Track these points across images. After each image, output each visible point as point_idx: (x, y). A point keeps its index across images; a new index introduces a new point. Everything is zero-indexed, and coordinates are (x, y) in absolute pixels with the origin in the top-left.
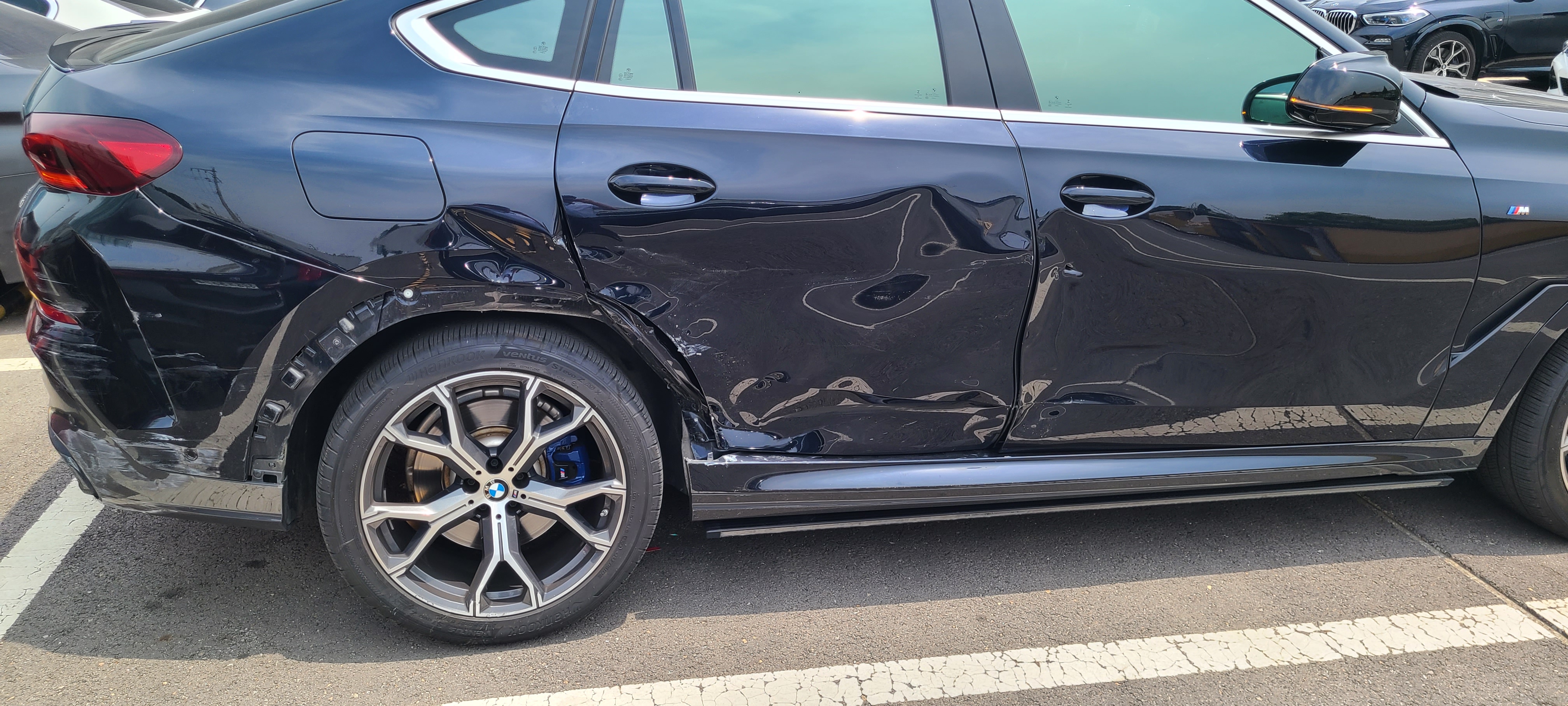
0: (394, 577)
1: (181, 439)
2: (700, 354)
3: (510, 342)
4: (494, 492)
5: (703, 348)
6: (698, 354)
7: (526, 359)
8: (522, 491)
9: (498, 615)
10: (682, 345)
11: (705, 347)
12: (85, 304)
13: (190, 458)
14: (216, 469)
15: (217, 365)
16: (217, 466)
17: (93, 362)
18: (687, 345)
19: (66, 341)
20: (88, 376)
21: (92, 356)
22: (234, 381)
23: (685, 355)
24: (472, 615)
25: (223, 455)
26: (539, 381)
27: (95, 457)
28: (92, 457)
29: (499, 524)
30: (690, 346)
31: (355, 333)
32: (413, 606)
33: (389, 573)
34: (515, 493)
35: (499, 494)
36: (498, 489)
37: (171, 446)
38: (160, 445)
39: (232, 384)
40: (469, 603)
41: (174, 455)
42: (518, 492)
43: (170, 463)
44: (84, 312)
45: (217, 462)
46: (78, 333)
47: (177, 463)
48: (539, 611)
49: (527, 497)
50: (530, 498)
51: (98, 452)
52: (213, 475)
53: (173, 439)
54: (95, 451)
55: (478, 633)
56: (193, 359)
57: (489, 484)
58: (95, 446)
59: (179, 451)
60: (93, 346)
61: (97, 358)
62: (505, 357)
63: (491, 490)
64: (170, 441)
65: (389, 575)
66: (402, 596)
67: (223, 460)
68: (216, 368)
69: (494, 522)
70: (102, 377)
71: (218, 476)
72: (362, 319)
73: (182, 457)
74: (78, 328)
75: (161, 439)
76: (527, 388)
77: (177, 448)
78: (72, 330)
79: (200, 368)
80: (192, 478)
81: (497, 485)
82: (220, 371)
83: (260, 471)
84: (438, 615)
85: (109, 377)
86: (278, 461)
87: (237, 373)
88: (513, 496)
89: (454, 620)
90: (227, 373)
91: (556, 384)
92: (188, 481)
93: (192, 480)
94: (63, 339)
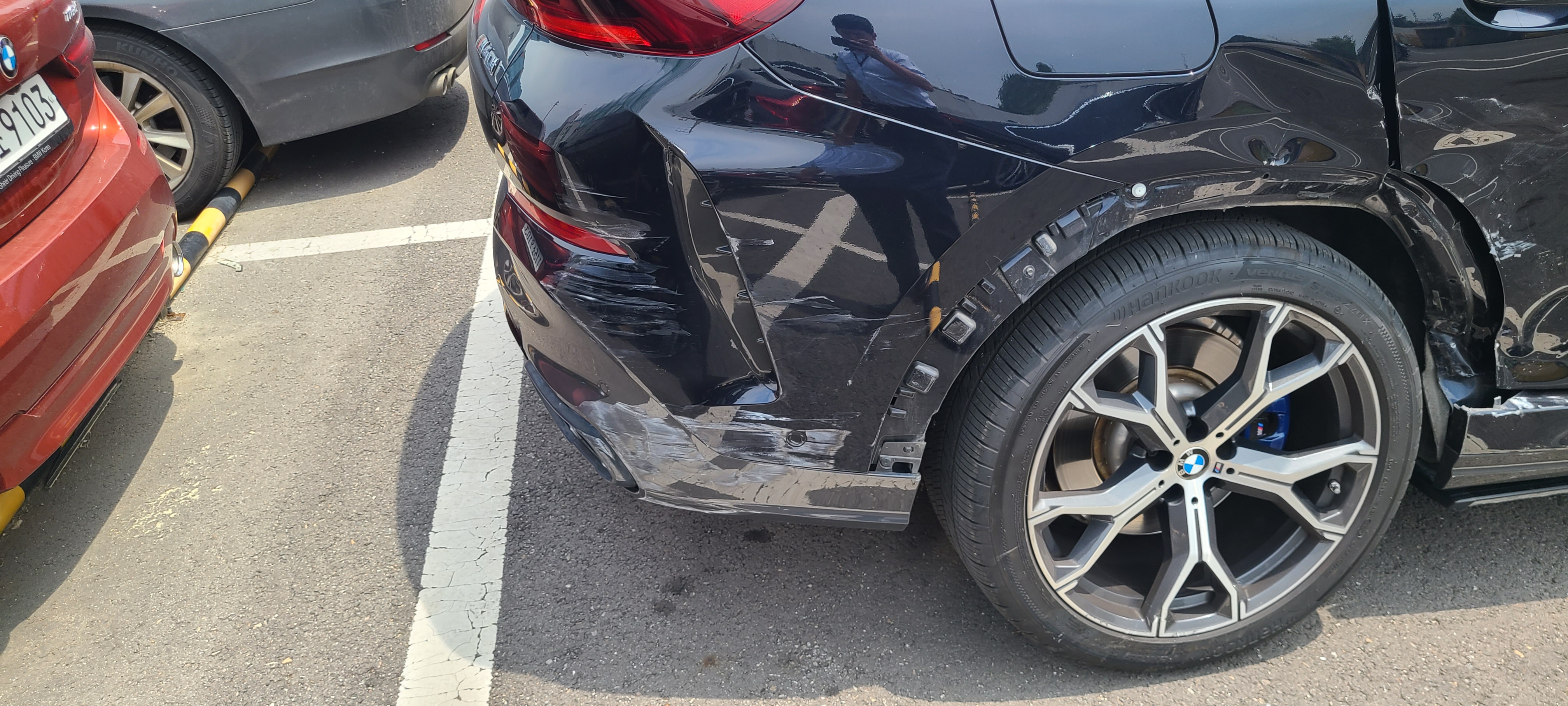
0: (1061, 593)
1: (784, 419)
2: (1519, 256)
3: (1256, 254)
4: (1190, 467)
5: (1525, 246)
6: (1516, 256)
7: (1279, 278)
8: (1228, 464)
9: (1187, 633)
10: (1497, 243)
11: (1528, 244)
12: (646, 227)
13: (794, 443)
14: (829, 458)
15: (851, 314)
16: (832, 454)
17: (656, 311)
18: (1505, 242)
19: (608, 281)
20: (644, 331)
21: (652, 303)
22: (875, 335)
23: (1497, 259)
24: (1155, 635)
25: (843, 439)
26: (1289, 308)
27: (643, 442)
28: (638, 441)
29: (1196, 511)
30: (1508, 244)
31: (1057, 256)
32: (1084, 629)
33: (1055, 588)
34: (1219, 466)
35: (1196, 469)
36: (1196, 463)
37: (767, 428)
38: (751, 426)
39: (871, 340)
40: (1152, 620)
41: (771, 441)
42: (1222, 465)
43: (763, 450)
44: (642, 238)
45: (832, 449)
46: (630, 269)
47: (773, 450)
48: (1241, 625)
49: (1236, 472)
50: (1241, 473)
51: (649, 434)
52: (824, 465)
53: (771, 418)
54: (645, 433)
55: (1162, 658)
56: (818, 306)
57: (1185, 457)
58: (645, 426)
59: (779, 434)
60: (654, 287)
61: (661, 305)
62: (1249, 277)
63: (1186, 465)
64: (767, 422)
65: (1055, 591)
66: (1072, 618)
67: (842, 445)
68: (850, 317)
69: (1190, 508)
70: (666, 332)
71: (831, 467)
72: (1069, 233)
73: (782, 442)
74: (629, 261)
75: (754, 418)
76: (1270, 321)
77: (776, 430)
78: (620, 265)
79: (825, 318)
80: (791, 470)
81: (1195, 456)
82: (855, 322)
83: (889, 457)
84: (1114, 638)
85: (678, 332)
86: (916, 443)
87: (880, 324)
88: (1214, 471)
89: (1134, 645)
90: (865, 324)
91: (1310, 312)
92: (784, 474)
93: (789, 472)
94: (603, 276)
